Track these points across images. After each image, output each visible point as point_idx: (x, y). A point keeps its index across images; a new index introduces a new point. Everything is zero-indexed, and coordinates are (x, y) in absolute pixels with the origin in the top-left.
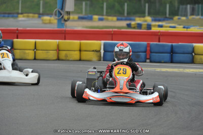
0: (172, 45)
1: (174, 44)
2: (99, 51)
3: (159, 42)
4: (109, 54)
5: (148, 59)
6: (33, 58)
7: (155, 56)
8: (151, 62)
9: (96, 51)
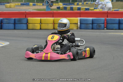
0: (119, 19)
1: (120, 19)
2: (77, 24)
3: (107, 17)
4: (82, 25)
5: (105, 27)
6: (39, 28)
7: (110, 26)
8: (107, 29)
9: (76, 24)
